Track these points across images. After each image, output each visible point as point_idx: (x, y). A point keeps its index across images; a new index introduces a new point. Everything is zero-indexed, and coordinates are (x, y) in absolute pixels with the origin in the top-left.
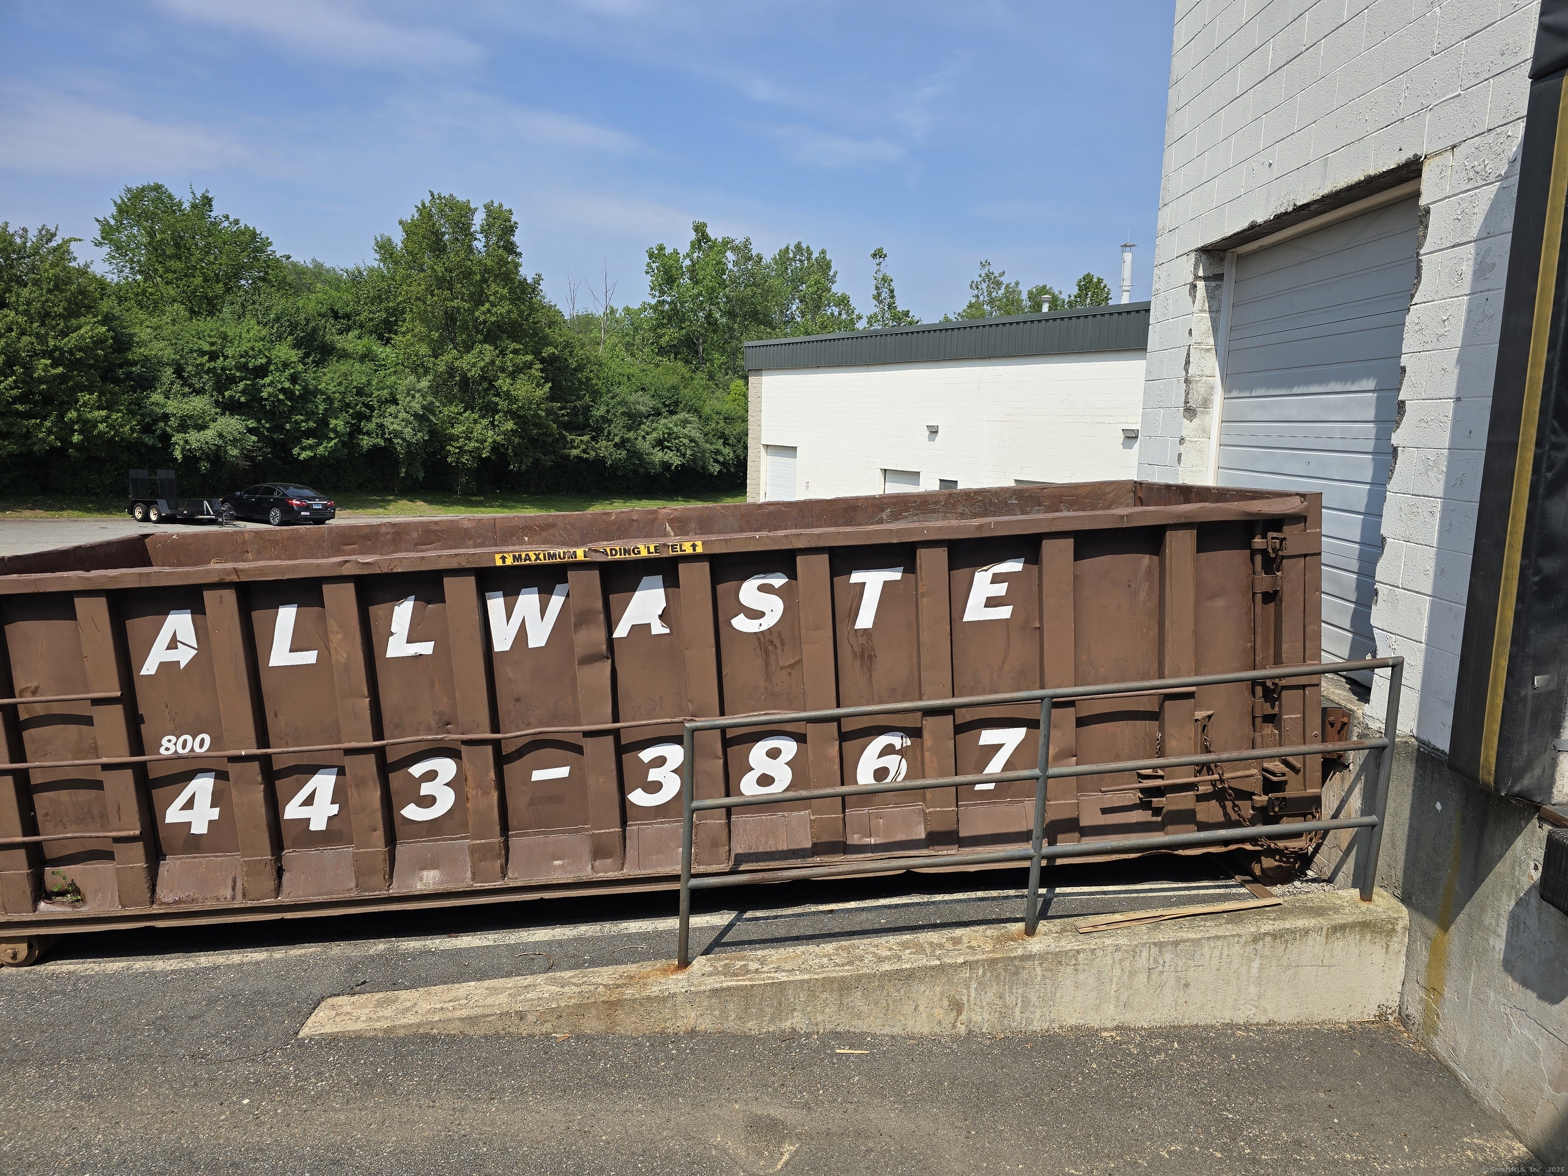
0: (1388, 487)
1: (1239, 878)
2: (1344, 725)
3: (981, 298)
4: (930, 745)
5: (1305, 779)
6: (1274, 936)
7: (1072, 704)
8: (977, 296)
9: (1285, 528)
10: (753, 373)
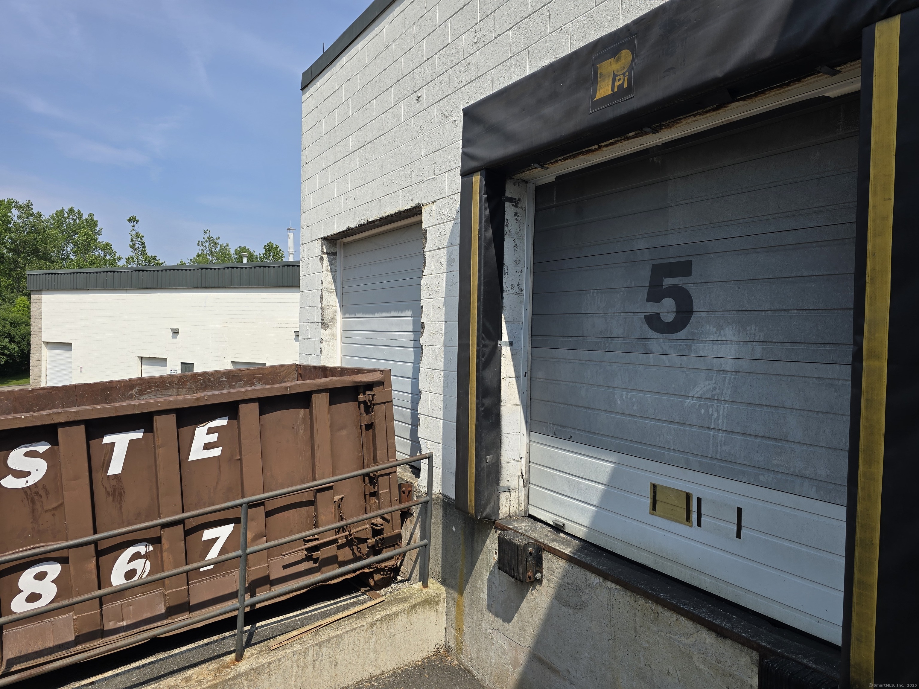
0: (420, 365)
1: (363, 590)
2: (410, 491)
3: (205, 252)
4: (167, 547)
5: (393, 525)
6: (381, 620)
7: (262, 504)
8: (203, 250)
9: (374, 388)
10: (34, 292)
